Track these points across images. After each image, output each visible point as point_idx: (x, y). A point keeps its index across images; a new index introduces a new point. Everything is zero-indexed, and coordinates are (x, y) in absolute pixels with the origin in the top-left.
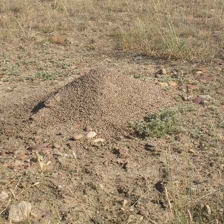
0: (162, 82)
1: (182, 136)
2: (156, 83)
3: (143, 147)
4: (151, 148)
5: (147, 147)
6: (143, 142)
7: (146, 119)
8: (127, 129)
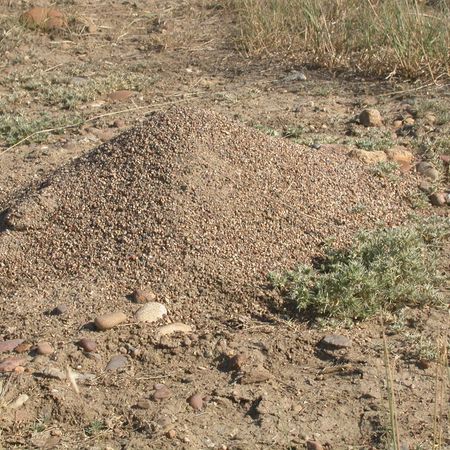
0: (370, 148)
1: (429, 315)
2: (350, 154)
3: (309, 348)
4: (335, 353)
5: (323, 349)
6: (309, 334)
7: (319, 263)
8: (261, 293)
